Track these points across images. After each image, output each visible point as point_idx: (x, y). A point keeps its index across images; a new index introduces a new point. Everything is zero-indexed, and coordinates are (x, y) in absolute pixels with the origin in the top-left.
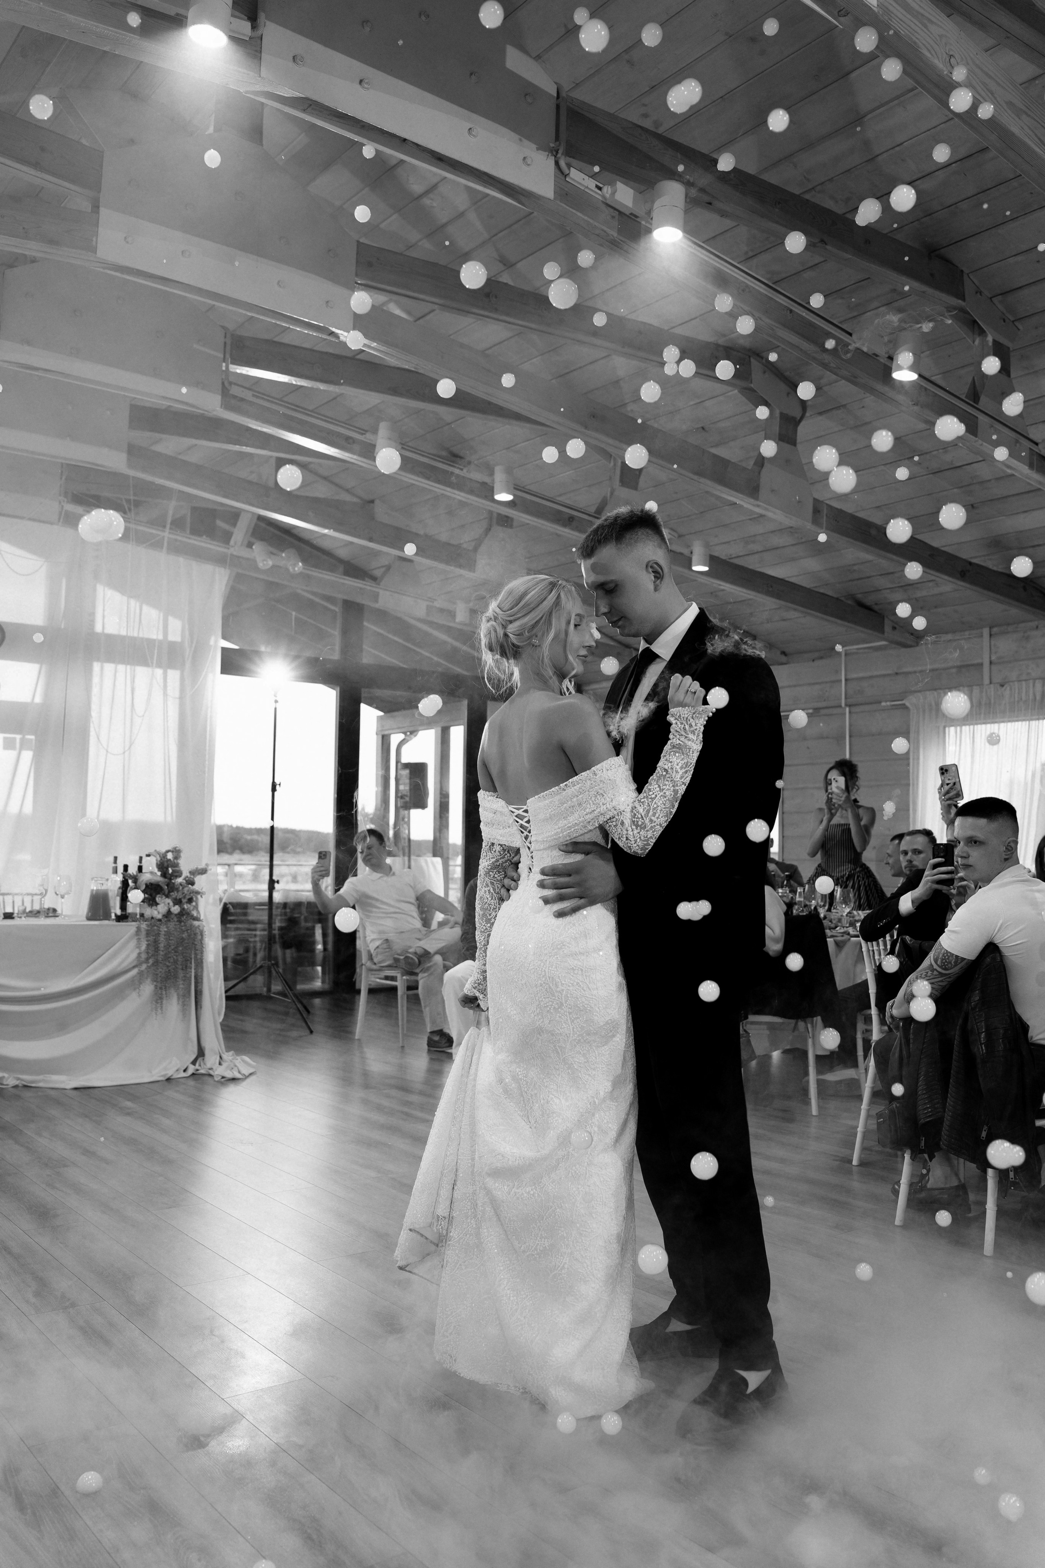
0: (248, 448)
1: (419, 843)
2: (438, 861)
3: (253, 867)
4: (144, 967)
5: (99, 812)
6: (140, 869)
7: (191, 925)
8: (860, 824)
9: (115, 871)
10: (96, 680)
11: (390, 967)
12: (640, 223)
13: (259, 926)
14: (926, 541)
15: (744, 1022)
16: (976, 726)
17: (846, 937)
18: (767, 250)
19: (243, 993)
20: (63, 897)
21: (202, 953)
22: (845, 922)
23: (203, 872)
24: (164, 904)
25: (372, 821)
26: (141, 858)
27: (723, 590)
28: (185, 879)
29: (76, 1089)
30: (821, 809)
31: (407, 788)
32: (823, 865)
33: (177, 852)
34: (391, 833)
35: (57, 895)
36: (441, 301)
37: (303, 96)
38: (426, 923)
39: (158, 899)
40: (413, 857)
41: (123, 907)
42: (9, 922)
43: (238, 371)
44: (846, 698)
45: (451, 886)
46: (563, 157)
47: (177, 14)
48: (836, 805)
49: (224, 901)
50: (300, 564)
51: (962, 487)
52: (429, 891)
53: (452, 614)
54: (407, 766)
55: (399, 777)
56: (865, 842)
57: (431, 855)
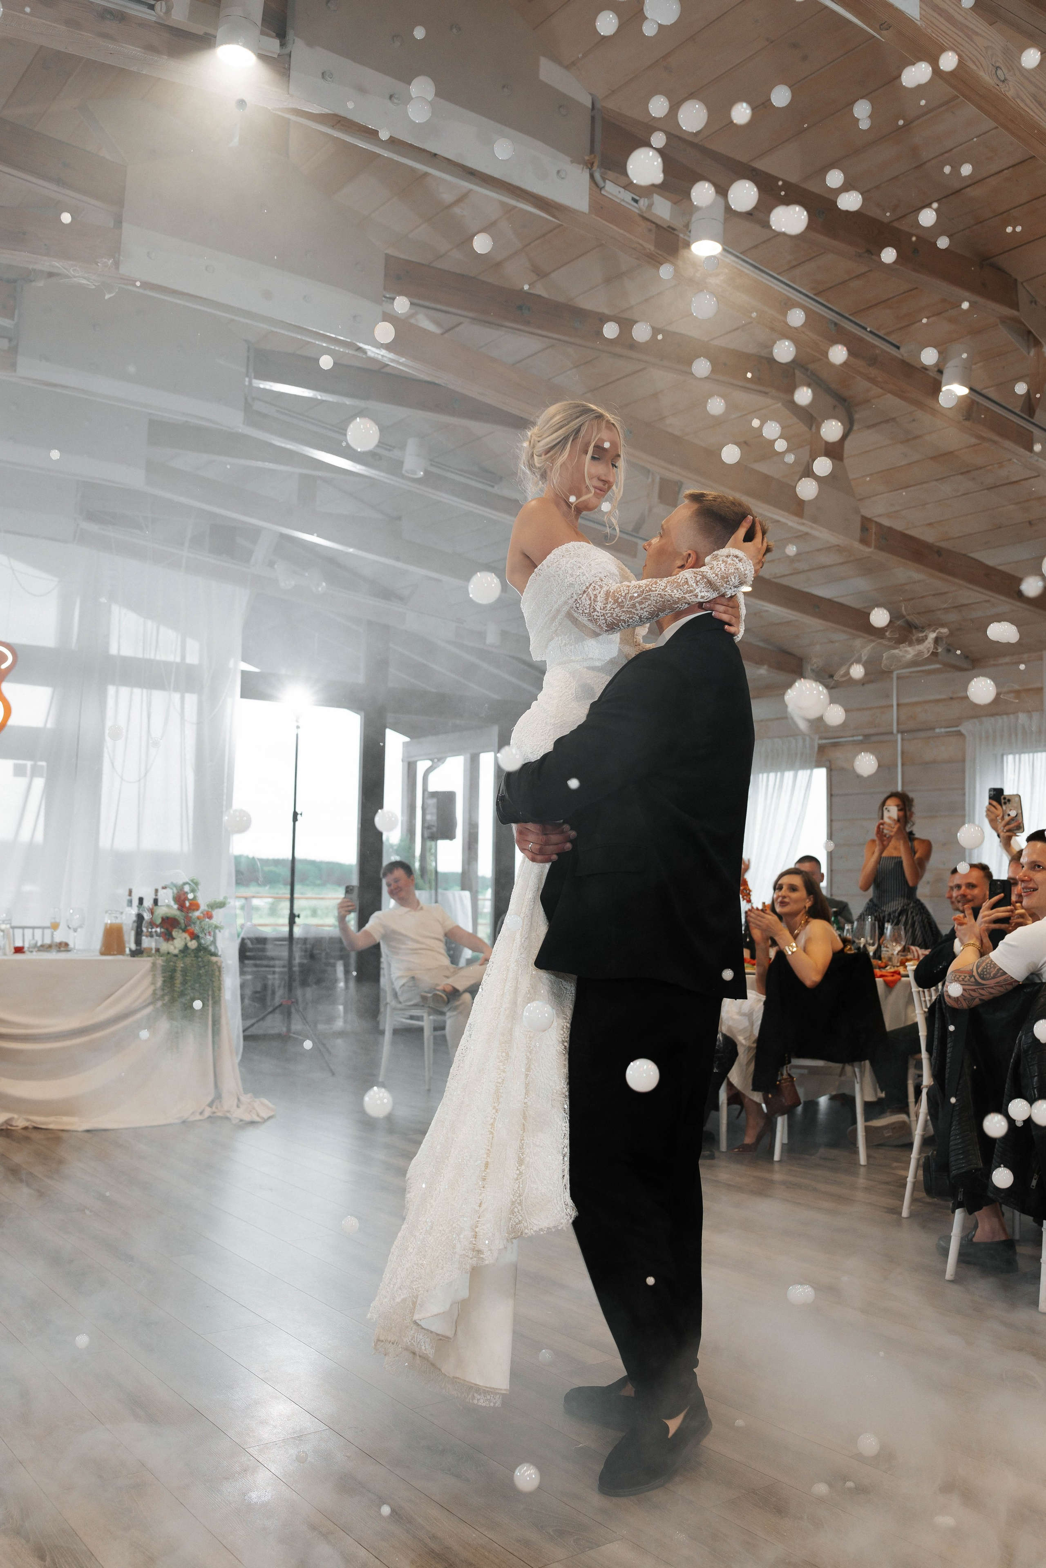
0: (271, 464)
1: (446, 876)
2: (466, 894)
3: (270, 900)
4: (159, 1004)
5: (113, 842)
6: (156, 902)
7: (209, 962)
8: (913, 859)
9: (130, 903)
10: (110, 703)
11: (415, 1006)
12: (678, 236)
13: (277, 962)
14: (982, 560)
15: (788, 1066)
16: (1035, 754)
17: (896, 977)
18: (812, 258)
19: (261, 1032)
20: (75, 930)
21: (220, 989)
22: (896, 961)
23: (222, 905)
24: (180, 940)
25: (397, 852)
26: (157, 891)
27: (767, 611)
28: (202, 913)
29: (88, 1131)
30: (873, 841)
31: (435, 818)
32: (875, 900)
33: (195, 885)
34: (417, 865)
35: (69, 928)
36: (471, 314)
37: (332, 113)
38: (454, 959)
39: (174, 934)
40: (440, 891)
41: (138, 942)
42: (19, 956)
43: (262, 386)
44: (898, 724)
45: (480, 921)
46: (598, 170)
47: (206, 34)
48: (887, 836)
49: (242, 935)
50: (324, 584)
51: (1018, 503)
52: (458, 927)
53: (482, 635)
54: (434, 794)
55: (426, 806)
56: (918, 876)
57: (459, 888)
